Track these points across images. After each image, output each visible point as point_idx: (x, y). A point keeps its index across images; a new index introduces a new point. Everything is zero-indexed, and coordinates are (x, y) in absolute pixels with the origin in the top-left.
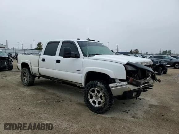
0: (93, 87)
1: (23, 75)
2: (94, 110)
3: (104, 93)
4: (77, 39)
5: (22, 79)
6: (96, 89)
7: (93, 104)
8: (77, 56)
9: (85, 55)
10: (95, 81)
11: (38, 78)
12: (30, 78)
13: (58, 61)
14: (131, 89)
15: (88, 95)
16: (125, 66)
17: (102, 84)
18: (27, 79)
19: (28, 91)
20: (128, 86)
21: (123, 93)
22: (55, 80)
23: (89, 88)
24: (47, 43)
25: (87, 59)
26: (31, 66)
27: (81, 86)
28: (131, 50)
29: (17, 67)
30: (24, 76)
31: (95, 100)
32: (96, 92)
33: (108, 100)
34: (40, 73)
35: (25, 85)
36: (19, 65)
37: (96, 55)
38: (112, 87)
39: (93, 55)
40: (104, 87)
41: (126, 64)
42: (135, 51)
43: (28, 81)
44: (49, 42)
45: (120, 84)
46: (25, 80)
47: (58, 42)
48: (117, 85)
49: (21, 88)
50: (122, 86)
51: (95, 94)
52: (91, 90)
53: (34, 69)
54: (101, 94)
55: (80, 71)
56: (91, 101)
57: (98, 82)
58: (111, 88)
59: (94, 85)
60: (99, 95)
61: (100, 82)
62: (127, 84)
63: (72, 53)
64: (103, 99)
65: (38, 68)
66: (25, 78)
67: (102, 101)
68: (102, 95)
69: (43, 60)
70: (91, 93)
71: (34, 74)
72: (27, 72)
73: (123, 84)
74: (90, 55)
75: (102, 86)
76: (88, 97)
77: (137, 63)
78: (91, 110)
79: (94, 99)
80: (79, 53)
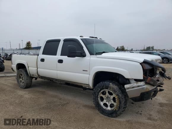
0: (104, 89)
1: (19, 76)
2: (107, 114)
3: (118, 95)
4: (81, 37)
5: (18, 81)
6: (107, 91)
7: (104, 107)
8: (83, 55)
9: (91, 54)
10: (106, 82)
11: (35, 80)
12: (27, 80)
13: (60, 61)
14: (149, 90)
15: (97, 97)
16: (142, 64)
17: (115, 85)
18: (24, 81)
19: (26, 94)
20: (146, 86)
21: (140, 94)
22: (57, 82)
23: (99, 89)
24: (46, 41)
25: (94, 58)
26: (28, 67)
27: (88, 87)
28: (118, 47)
29: (12, 68)
30: (20, 78)
31: (107, 103)
32: (107, 94)
33: (123, 102)
34: (39, 74)
35: (22, 88)
36: (14, 66)
37: (103, 54)
38: (128, 88)
39: (101, 53)
40: (118, 89)
41: (142, 62)
42: (121, 48)
43: (26, 83)
44: (48, 41)
45: (137, 85)
46: (21, 82)
47: (59, 41)
48: (134, 86)
49: (18, 91)
50: (138, 86)
51: (107, 96)
52: (101, 91)
53: (32, 70)
54: (114, 96)
55: (87, 71)
56: (102, 104)
57: (111, 83)
58: (126, 89)
59: (105, 87)
60: (112, 97)
61: (113, 83)
62: (144, 84)
63: (77, 51)
64: (116, 101)
65: (36, 69)
66: (21, 79)
67: (115, 104)
68: (116, 98)
69: (43, 60)
70: (102, 95)
71: (31, 75)
72: (24, 74)
73: (140, 84)
74: (97, 53)
75: (115, 87)
76: (98, 99)
77: (152, 61)
78: (102, 113)
79: (105, 101)
80: (84, 52)
